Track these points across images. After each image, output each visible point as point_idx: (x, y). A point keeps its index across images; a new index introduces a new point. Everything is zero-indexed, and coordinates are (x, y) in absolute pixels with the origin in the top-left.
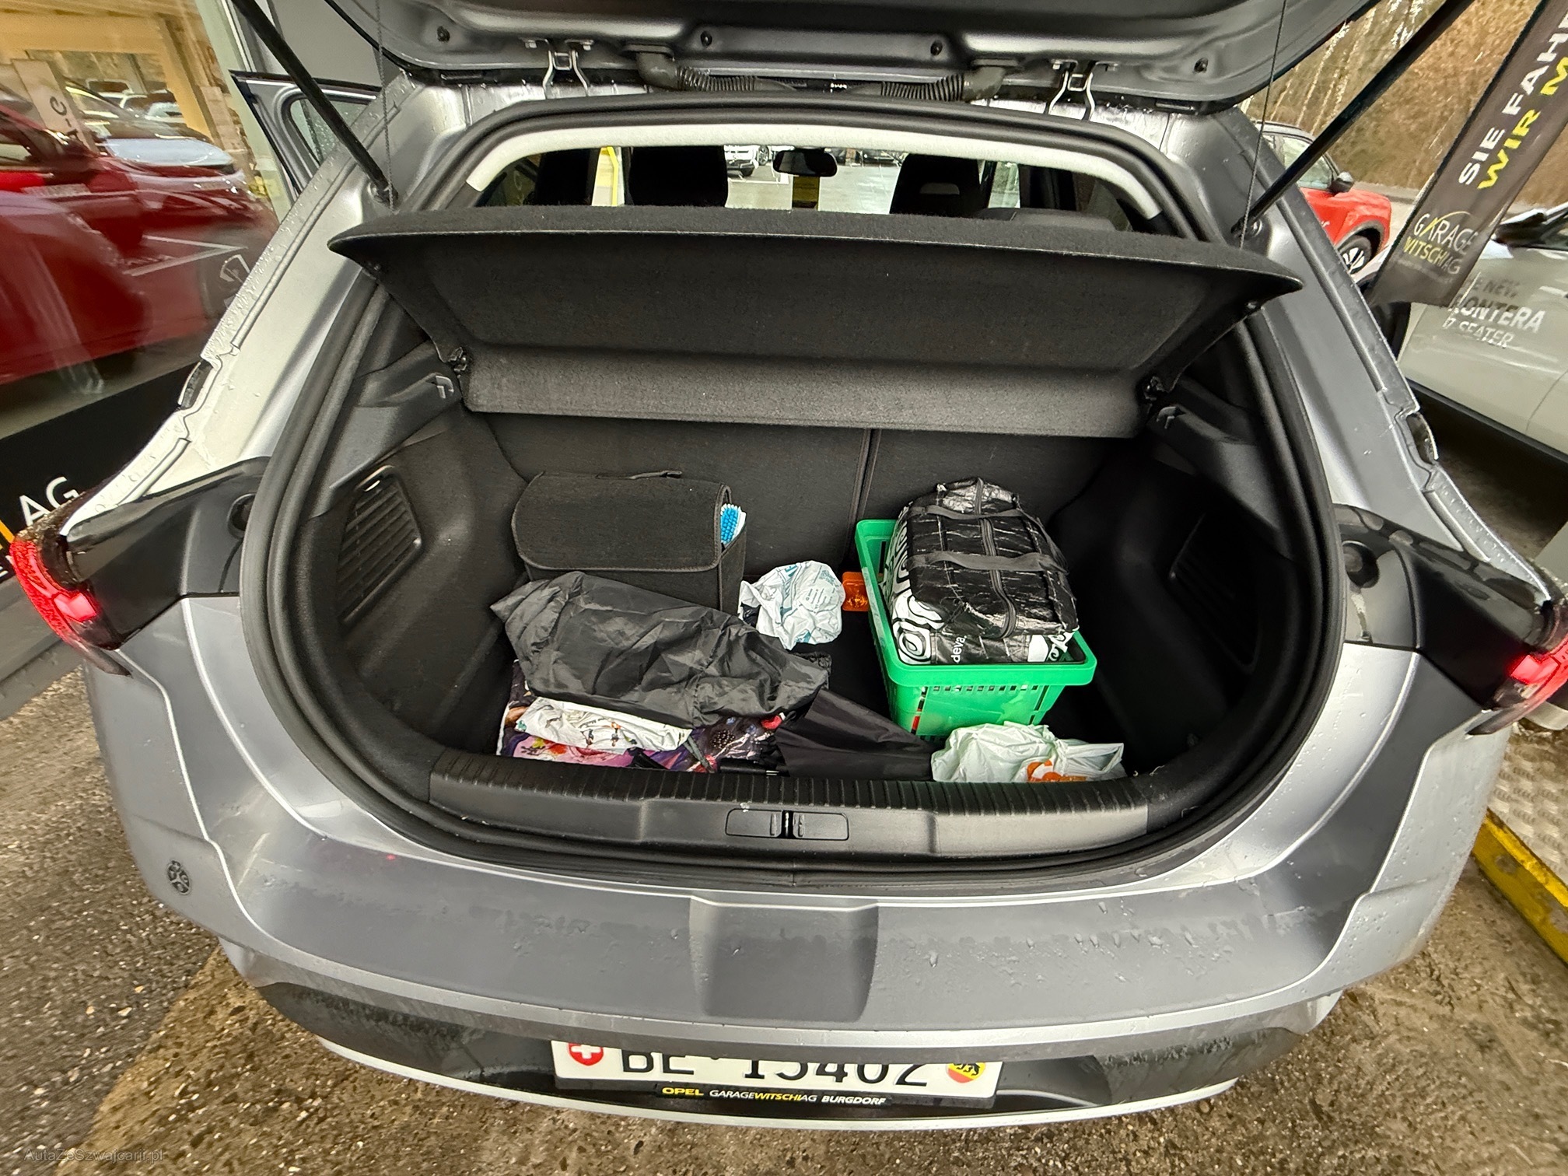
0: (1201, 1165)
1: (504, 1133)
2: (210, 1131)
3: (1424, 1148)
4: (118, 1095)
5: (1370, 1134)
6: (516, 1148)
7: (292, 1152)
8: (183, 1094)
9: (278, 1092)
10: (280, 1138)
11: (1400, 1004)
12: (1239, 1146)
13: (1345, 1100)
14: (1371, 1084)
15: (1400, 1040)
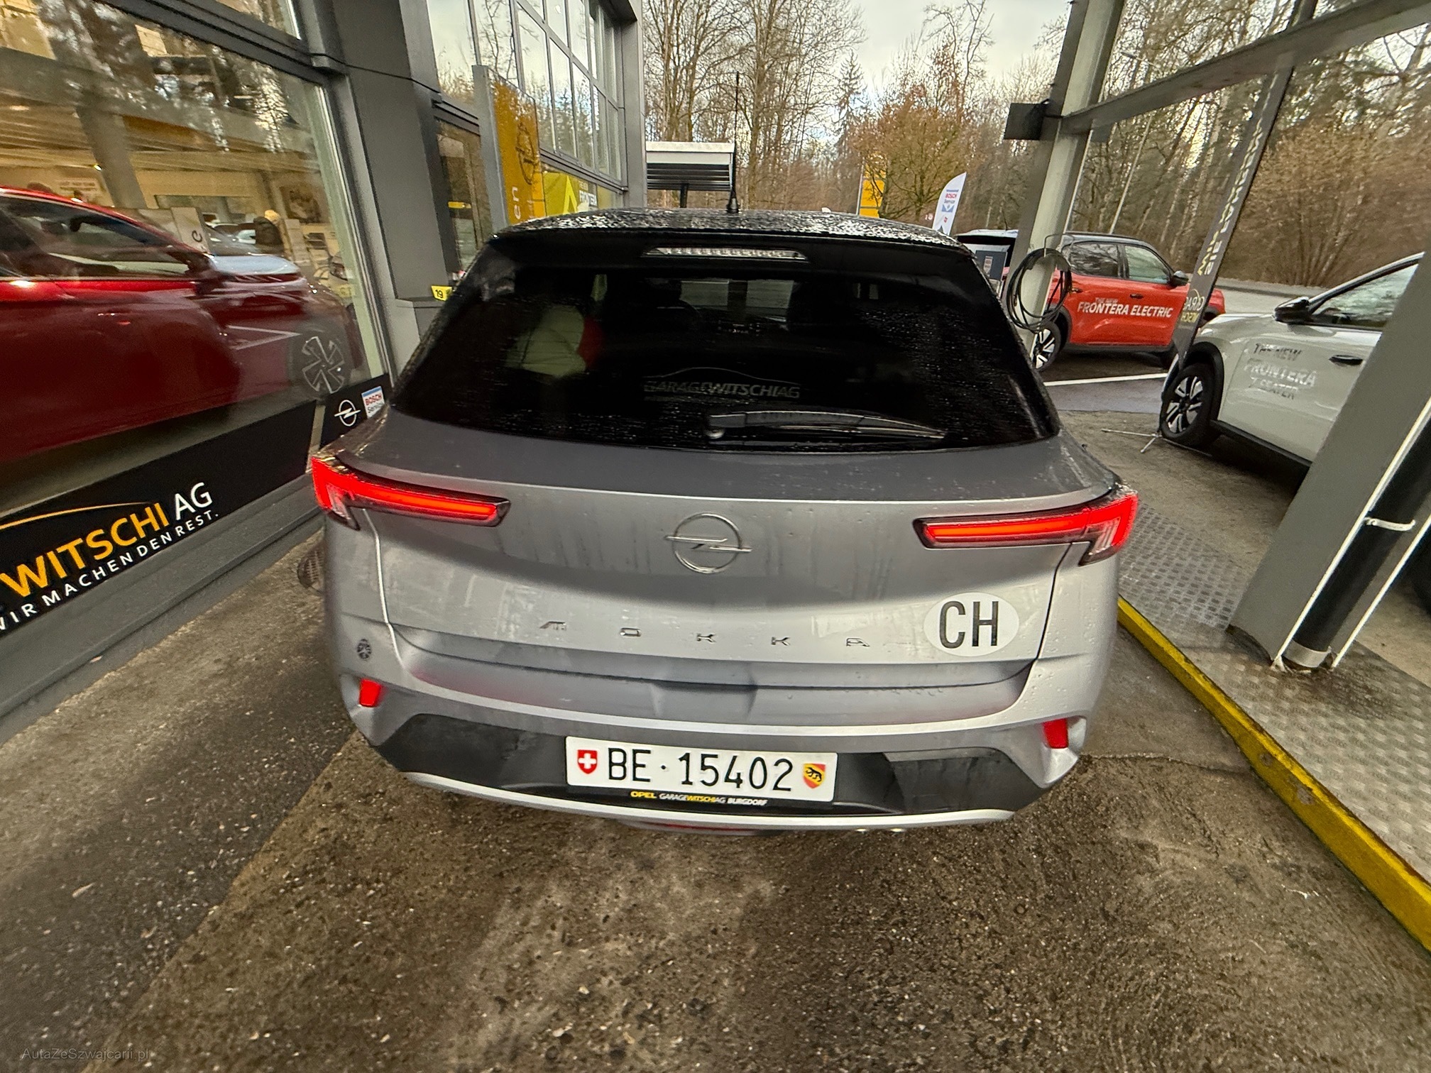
0: (1015, 944)
1: (511, 907)
2: (308, 898)
3: (1183, 938)
4: (245, 876)
5: (1143, 928)
6: (521, 915)
7: (365, 913)
8: (289, 877)
9: (353, 879)
10: (356, 905)
11: (1178, 852)
12: (1045, 933)
13: (1126, 908)
14: (1148, 900)
15: (1174, 874)
